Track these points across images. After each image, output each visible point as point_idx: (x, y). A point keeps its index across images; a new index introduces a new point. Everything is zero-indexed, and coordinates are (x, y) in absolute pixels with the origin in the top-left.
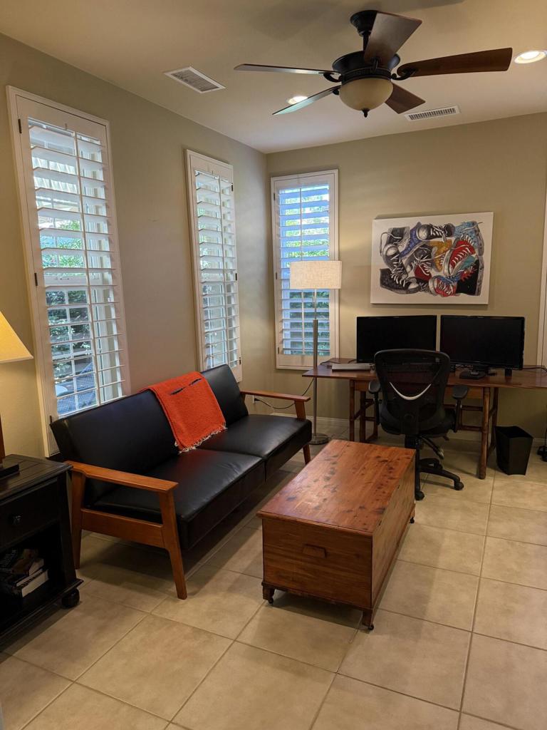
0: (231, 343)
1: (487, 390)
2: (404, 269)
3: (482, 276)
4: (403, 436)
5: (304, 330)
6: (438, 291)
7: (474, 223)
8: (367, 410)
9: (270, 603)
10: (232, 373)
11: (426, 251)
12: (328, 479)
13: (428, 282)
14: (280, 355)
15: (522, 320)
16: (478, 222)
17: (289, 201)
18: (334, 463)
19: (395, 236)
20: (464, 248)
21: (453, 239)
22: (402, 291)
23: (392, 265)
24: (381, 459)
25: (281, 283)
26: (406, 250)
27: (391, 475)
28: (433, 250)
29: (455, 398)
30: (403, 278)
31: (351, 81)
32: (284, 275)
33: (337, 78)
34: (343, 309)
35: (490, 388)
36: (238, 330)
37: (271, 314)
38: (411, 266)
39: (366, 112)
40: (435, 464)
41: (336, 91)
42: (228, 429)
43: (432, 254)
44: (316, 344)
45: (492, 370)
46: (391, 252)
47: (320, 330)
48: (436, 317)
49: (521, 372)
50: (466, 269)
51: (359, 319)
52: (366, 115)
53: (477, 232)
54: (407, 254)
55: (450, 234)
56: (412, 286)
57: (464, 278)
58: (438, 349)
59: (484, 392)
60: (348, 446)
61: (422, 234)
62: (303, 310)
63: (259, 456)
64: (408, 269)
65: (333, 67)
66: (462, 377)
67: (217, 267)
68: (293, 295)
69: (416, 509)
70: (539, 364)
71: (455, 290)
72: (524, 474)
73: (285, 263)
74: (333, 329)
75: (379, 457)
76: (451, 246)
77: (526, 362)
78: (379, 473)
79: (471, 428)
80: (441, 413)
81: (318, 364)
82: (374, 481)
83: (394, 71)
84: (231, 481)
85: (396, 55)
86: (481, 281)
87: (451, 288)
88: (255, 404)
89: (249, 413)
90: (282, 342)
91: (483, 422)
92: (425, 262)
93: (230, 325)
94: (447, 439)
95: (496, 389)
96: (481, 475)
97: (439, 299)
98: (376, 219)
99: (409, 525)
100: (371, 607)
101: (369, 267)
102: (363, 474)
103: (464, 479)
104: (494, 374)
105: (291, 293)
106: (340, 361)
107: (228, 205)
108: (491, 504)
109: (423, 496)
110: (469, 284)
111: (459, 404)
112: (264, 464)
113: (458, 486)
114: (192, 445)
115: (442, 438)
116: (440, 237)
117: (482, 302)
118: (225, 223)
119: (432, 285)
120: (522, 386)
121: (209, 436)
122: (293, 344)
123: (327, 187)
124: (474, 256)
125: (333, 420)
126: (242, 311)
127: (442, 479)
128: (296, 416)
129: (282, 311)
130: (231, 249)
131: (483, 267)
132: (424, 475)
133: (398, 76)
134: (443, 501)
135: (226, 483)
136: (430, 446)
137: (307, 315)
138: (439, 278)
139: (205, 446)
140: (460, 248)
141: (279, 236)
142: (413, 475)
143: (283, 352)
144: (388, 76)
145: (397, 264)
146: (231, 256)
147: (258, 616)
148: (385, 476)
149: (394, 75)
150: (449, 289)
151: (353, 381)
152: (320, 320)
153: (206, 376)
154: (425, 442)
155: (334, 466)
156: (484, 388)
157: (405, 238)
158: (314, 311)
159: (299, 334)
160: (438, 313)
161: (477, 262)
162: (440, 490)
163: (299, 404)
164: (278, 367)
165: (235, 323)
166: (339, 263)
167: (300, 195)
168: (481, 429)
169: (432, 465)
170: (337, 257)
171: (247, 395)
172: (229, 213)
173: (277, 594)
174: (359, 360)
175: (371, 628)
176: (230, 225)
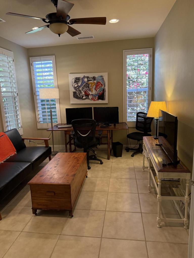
0: (17, 120)
1: (108, 131)
2: (81, 92)
3: (105, 94)
4: (83, 149)
5: (47, 114)
6: (92, 99)
7: (102, 76)
8: (71, 141)
9: (35, 215)
10: (18, 132)
11: (87, 85)
12: (56, 167)
13: (89, 96)
14: (39, 124)
15: (117, 108)
16: (103, 76)
17: (37, 66)
18: (58, 161)
19: (77, 80)
20: (99, 85)
21: (96, 81)
22: (81, 99)
23: (76, 90)
24: (75, 157)
25: (37, 97)
26: (81, 85)
27: (78, 162)
28: (90, 85)
29: (99, 134)
30: (81, 94)
31: (53, 23)
32: (37, 94)
33: (48, 22)
34: (61, 106)
35: (109, 130)
36: (20, 115)
37: (34, 108)
38: (83, 90)
39: (59, 35)
40: (94, 157)
41: (48, 26)
42: (18, 153)
43: (90, 86)
44: (51, 119)
45: (110, 124)
46: (76, 86)
47: (53, 114)
48: (92, 108)
49: (118, 124)
50: (100, 92)
51: (66, 109)
52: (59, 36)
53: (103, 79)
54: (81, 86)
55: (95, 80)
56: (84, 98)
57: (100, 95)
58: (93, 119)
59: (108, 132)
60: (64, 154)
61: (86, 80)
62: (46, 107)
63: (30, 162)
64: (82, 92)
65: (46, 17)
66: (101, 127)
67: (9, 91)
68: (42, 101)
69: (88, 173)
70: (124, 121)
71: (98, 98)
72: (121, 157)
73: (38, 89)
74: (58, 113)
75: (74, 157)
76: (95, 84)
77: (119, 121)
78: (74, 162)
79: (105, 144)
80: (95, 140)
81: (53, 126)
82: (72, 165)
83: (68, 21)
84: (18, 173)
85: (68, 16)
86: (105, 96)
87: (96, 98)
88: (29, 143)
89: (26, 146)
90: (39, 119)
91: (108, 141)
92: (87, 89)
93: (16, 113)
94: (97, 148)
95: (112, 130)
96: (108, 159)
97: (93, 102)
98: (70, 74)
99: (85, 178)
100: (72, 209)
101: (69, 91)
102: (68, 163)
103: (103, 160)
104: (111, 126)
105: (41, 100)
106: (62, 124)
107: (12, 67)
108: (111, 168)
109: (90, 168)
110: (101, 97)
111: (100, 136)
112: (32, 165)
113: (102, 163)
114: (2, 161)
115: (96, 148)
116: (91, 81)
117: (106, 102)
118: (11, 74)
119: (90, 97)
120: (119, 129)
121: (9, 157)
122: (44, 119)
123: (51, 62)
124: (102, 87)
125: (60, 146)
126: (21, 108)
127: (97, 161)
128: (45, 146)
129: (38, 107)
130: (14, 84)
131: (105, 91)
132: (90, 161)
133: (70, 23)
134: (97, 168)
135: (16, 174)
136: (92, 151)
137: (48, 108)
138: (92, 95)
139: (8, 161)
140: (98, 84)
141: (34, 79)
142: (86, 162)
143: (40, 122)
144: (66, 23)
145: (78, 90)
146: (15, 86)
147: (31, 221)
148: (76, 163)
149: (68, 22)
150: (96, 99)
151: (66, 131)
152: (53, 110)
153: (7, 133)
154: (90, 150)
155: (58, 162)
156: (107, 130)
157: (80, 81)
158: (50, 107)
159: (46, 115)
160: (93, 106)
161: (104, 89)
162: (96, 165)
163: (46, 141)
164: (38, 128)
165: (19, 112)
166: (58, 89)
167: (41, 64)
168: (107, 144)
169: (93, 157)
170: (57, 87)
171: (25, 140)
172: (13, 70)
173: (38, 211)
174: (67, 124)
175: (72, 216)
176: (13, 75)
